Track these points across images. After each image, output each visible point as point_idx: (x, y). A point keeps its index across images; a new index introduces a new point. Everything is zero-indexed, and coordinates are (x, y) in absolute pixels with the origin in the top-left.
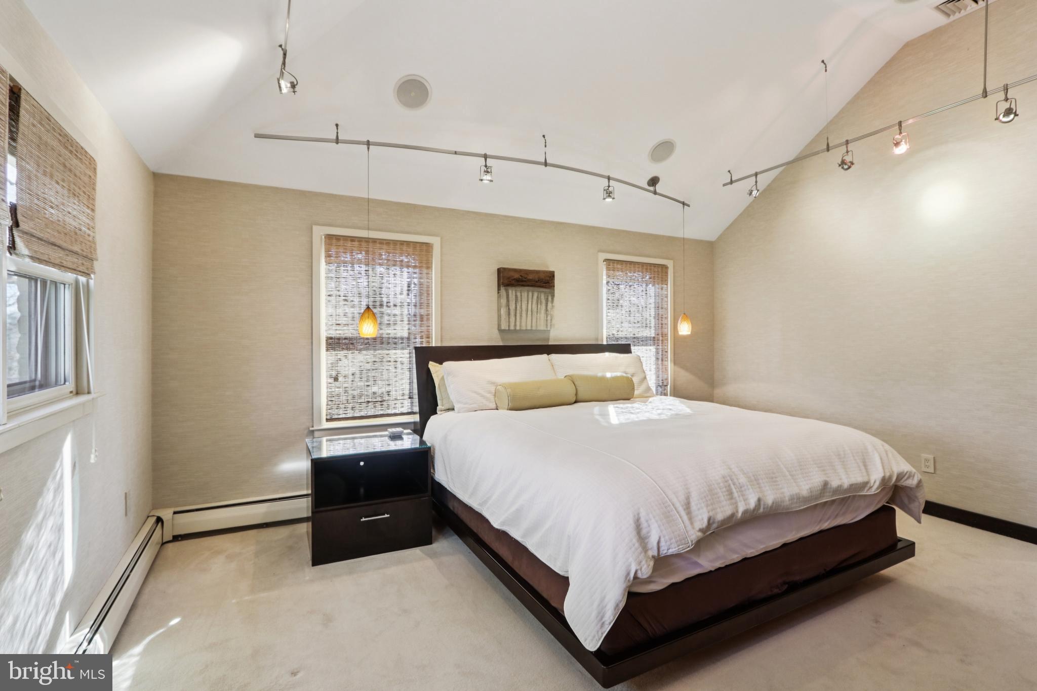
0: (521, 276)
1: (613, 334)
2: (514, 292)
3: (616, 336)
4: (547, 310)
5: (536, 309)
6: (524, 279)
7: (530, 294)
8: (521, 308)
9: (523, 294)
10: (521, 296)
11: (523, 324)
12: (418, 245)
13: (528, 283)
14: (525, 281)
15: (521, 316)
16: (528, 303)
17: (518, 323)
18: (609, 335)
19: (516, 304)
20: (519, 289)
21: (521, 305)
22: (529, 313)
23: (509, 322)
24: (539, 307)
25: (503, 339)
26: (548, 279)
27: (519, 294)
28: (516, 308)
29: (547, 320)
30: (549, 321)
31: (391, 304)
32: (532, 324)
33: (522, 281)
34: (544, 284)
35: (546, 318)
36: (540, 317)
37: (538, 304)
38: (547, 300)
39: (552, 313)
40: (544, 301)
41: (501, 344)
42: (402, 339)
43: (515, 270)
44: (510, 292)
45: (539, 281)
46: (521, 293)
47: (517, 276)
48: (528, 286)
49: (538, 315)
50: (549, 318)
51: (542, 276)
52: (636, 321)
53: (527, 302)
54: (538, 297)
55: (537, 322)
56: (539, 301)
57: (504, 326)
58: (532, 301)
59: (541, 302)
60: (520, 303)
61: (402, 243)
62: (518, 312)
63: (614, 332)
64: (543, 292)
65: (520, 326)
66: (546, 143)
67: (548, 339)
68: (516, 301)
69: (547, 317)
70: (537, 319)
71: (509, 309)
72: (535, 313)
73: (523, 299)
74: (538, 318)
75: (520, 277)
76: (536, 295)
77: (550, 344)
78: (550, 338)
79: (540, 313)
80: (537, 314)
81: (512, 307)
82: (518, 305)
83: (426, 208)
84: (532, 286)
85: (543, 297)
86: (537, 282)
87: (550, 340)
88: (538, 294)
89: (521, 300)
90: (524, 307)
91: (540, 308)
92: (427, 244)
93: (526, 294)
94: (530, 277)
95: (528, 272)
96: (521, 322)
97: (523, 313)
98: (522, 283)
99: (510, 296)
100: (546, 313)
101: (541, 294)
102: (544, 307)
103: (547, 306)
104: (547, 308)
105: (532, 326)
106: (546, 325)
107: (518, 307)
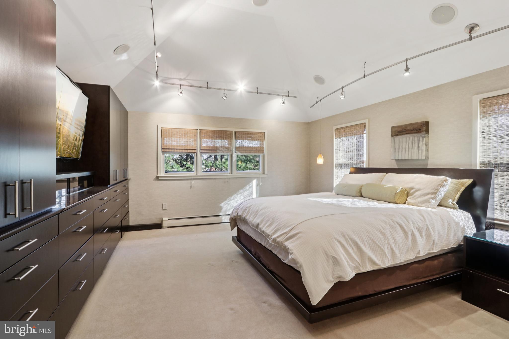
0: (402, 129)
1: (489, 161)
2: (398, 139)
4: (419, 147)
5: (411, 147)
6: (404, 130)
7: (408, 138)
8: (402, 147)
10: (402, 140)
11: (403, 156)
12: (359, 125)
13: (407, 132)
15: (402, 152)
16: (406, 144)
18: (483, 162)
21: (402, 145)
22: (407, 149)
23: (395, 155)
24: (413, 145)
25: (397, 165)
26: (420, 127)
27: (401, 140)
28: (399, 147)
29: (418, 153)
30: (420, 154)
31: (351, 151)
32: (408, 155)
33: (403, 132)
34: (417, 131)
35: (418, 152)
37: (412, 144)
38: (419, 141)
39: (422, 148)
40: (417, 142)
41: (396, 167)
42: (354, 164)
43: (399, 127)
44: (396, 139)
45: (413, 129)
46: (402, 138)
47: (399, 129)
48: (406, 134)
49: (413, 150)
50: (420, 151)
51: (415, 126)
55: (412, 154)
56: (413, 142)
57: (397, 158)
58: (409, 144)
59: (415, 142)
61: (354, 125)
62: (400, 149)
63: (491, 159)
64: (416, 136)
65: (401, 157)
67: (427, 165)
68: (399, 144)
69: (419, 151)
70: (412, 152)
71: (395, 149)
72: (410, 150)
74: (413, 152)
75: (402, 130)
76: (411, 138)
77: (428, 167)
78: (429, 164)
80: (412, 150)
81: (397, 147)
83: (364, 107)
84: (409, 133)
85: (416, 139)
86: (412, 130)
87: (428, 166)
88: (413, 138)
89: (402, 142)
90: (404, 146)
91: (414, 146)
92: (363, 124)
93: (405, 139)
94: (408, 128)
95: (406, 126)
96: (401, 155)
97: (403, 150)
98: (404, 133)
99: (396, 141)
100: (418, 148)
101: (415, 138)
102: (416, 145)
103: (419, 144)
104: (419, 146)
105: (408, 157)
106: (418, 156)
107: (400, 147)
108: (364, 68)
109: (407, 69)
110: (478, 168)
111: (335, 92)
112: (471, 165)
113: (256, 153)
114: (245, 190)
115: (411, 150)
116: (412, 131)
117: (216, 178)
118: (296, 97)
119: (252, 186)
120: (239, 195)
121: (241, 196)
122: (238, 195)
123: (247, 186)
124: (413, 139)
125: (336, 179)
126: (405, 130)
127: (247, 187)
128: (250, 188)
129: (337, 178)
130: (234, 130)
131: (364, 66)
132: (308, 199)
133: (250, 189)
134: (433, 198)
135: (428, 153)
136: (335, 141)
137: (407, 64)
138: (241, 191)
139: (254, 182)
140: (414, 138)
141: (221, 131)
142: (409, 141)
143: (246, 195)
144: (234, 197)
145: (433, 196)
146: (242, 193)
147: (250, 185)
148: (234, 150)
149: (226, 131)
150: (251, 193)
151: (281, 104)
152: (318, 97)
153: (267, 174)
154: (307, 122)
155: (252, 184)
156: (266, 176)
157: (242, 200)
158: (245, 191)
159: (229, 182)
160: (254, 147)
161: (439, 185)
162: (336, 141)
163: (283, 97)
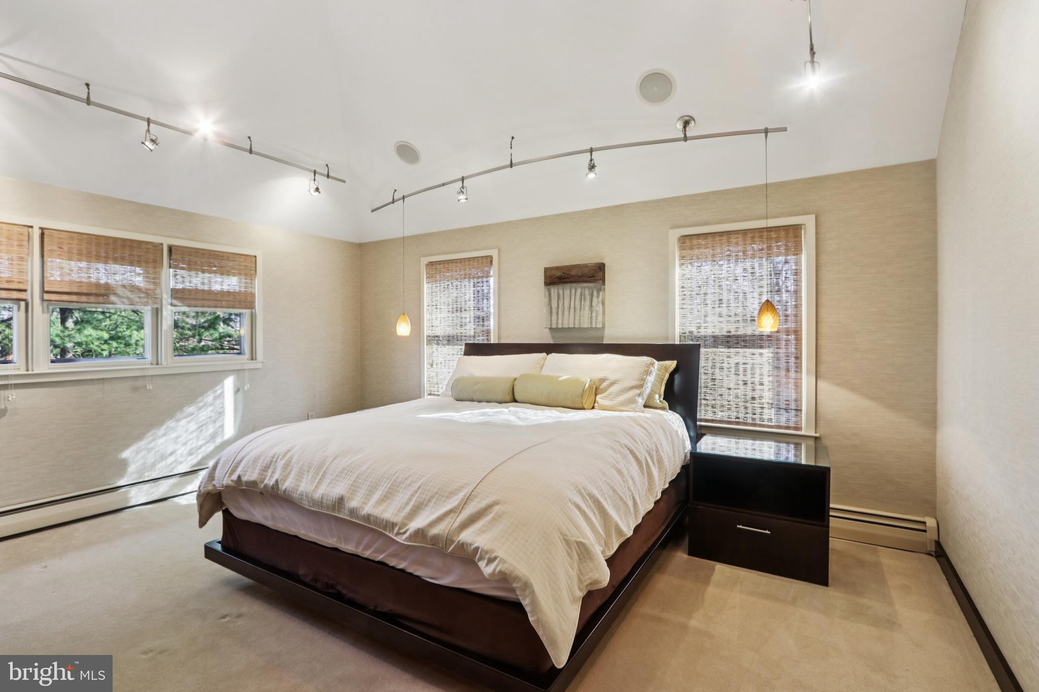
0: (563, 273)
1: (691, 332)
2: (556, 290)
3: (696, 334)
4: (591, 306)
5: (579, 305)
6: (566, 276)
7: (573, 290)
8: (563, 305)
9: (565, 291)
10: (563, 293)
11: (566, 322)
12: (480, 258)
13: (571, 280)
14: (568, 278)
15: (563, 314)
16: (570, 300)
17: (560, 321)
18: (683, 333)
19: (558, 301)
20: (561, 287)
21: (564, 303)
22: (572, 310)
23: (551, 320)
24: (582, 303)
25: (553, 338)
26: (593, 272)
27: (561, 292)
28: (558, 306)
29: (591, 317)
30: (594, 318)
31: (463, 309)
32: (574, 321)
33: (565, 278)
34: (589, 279)
35: (590, 316)
36: (583, 314)
37: (581, 300)
38: (592, 295)
39: (597, 308)
40: (588, 297)
41: (551, 342)
42: (470, 337)
43: (557, 268)
44: (552, 290)
45: (583, 276)
46: (563, 290)
47: (558, 274)
48: (571, 282)
49: (582, 312)
50: (594, 315)
51: (586, 270)
52: (732, 314)
53: (569, 300)
54: (581, 293)
55: (580, 319)
56: (583, 297)
57: (554, 326)
58: (575, 300)
59: (585, 298)
60: (562, 300)
61: (469, 259)
62: (560, 310)
63: (694, 329)
64: (587, 287)
65: (562, 324)
67: (602, 338)
68: (558, 300)
69: (591, 314)
70: (580, 316)
71: (551, 308)
73: (565, 296)
74: (582, 315)
75: (563, 274)
76: (579, 291)
77: (605, 342)
78: (605, 336)
79: (584, 309)
81: (554, 305)
82: (559, 302)
83: (489, 225)
84: (575, 282)
85: (587, 292)
86: (580, 277)
87: (604, 339)
88: (582, 290)
89: (563, 298)
90: (566, 305)
91: (584, 304)
92: (487, 257)
93: (568, 291)
94: (573, 273)
95: (570, 268)
96: (563, 321)
97: (565, 310)
98: (565, 280)
99: (552, 294)
100: (591, 310)
101: (585, 290)
102: (588, 303)
103: (591, 301)
104: (592, 304)
105: (574, 324)
106: (591, 323)
107: (560, 305)
108: (511, 148)
109: (592, 167)
110: (677, 342)
111: (443, 185)
112: (667, 339)
113: (233, 307)
114: (201, 404)
115: (579, 310)
116: (580, 279)
117: (104, 379)
118: (344, 182)
119: (223, 393)
120: (183, 422)
121: (189, 422)
122: (178, 421)
123: (209, 393)
124: (583, 292)
125: (429, 366)
126: (568, 275)
127: (209, 395)
128: (215, 398)
129: (432, 366)
130: (166, 242)
131: (511, 144)
132: (419, 416)
133: (218, 402)
134: (639, 395)
135: (604, 318)
136: (426, 287)
137: (591, 158)
138: (191, 409)
139: (229, 383)
140: (583, 291)
141: (124, 240)
142: (575, 296)
143: (203, 421)
144: (168, 427)
145: (638, 392)
146: (192, 414)
147: (216, 391)
148: (165, 296)
149: (140, 243)
150: (220, 413)
151: (309, 191)
152: (395, 190)
153: (263, 362)
154: (357, 241)
155: (223, 387)
156: (259, 366)
157: (192, 433)
158: (201, 408)
159: (149, 387)
160: (228, 292)
161: (645, 371)
162: (428, 288)
163: (315, 175)
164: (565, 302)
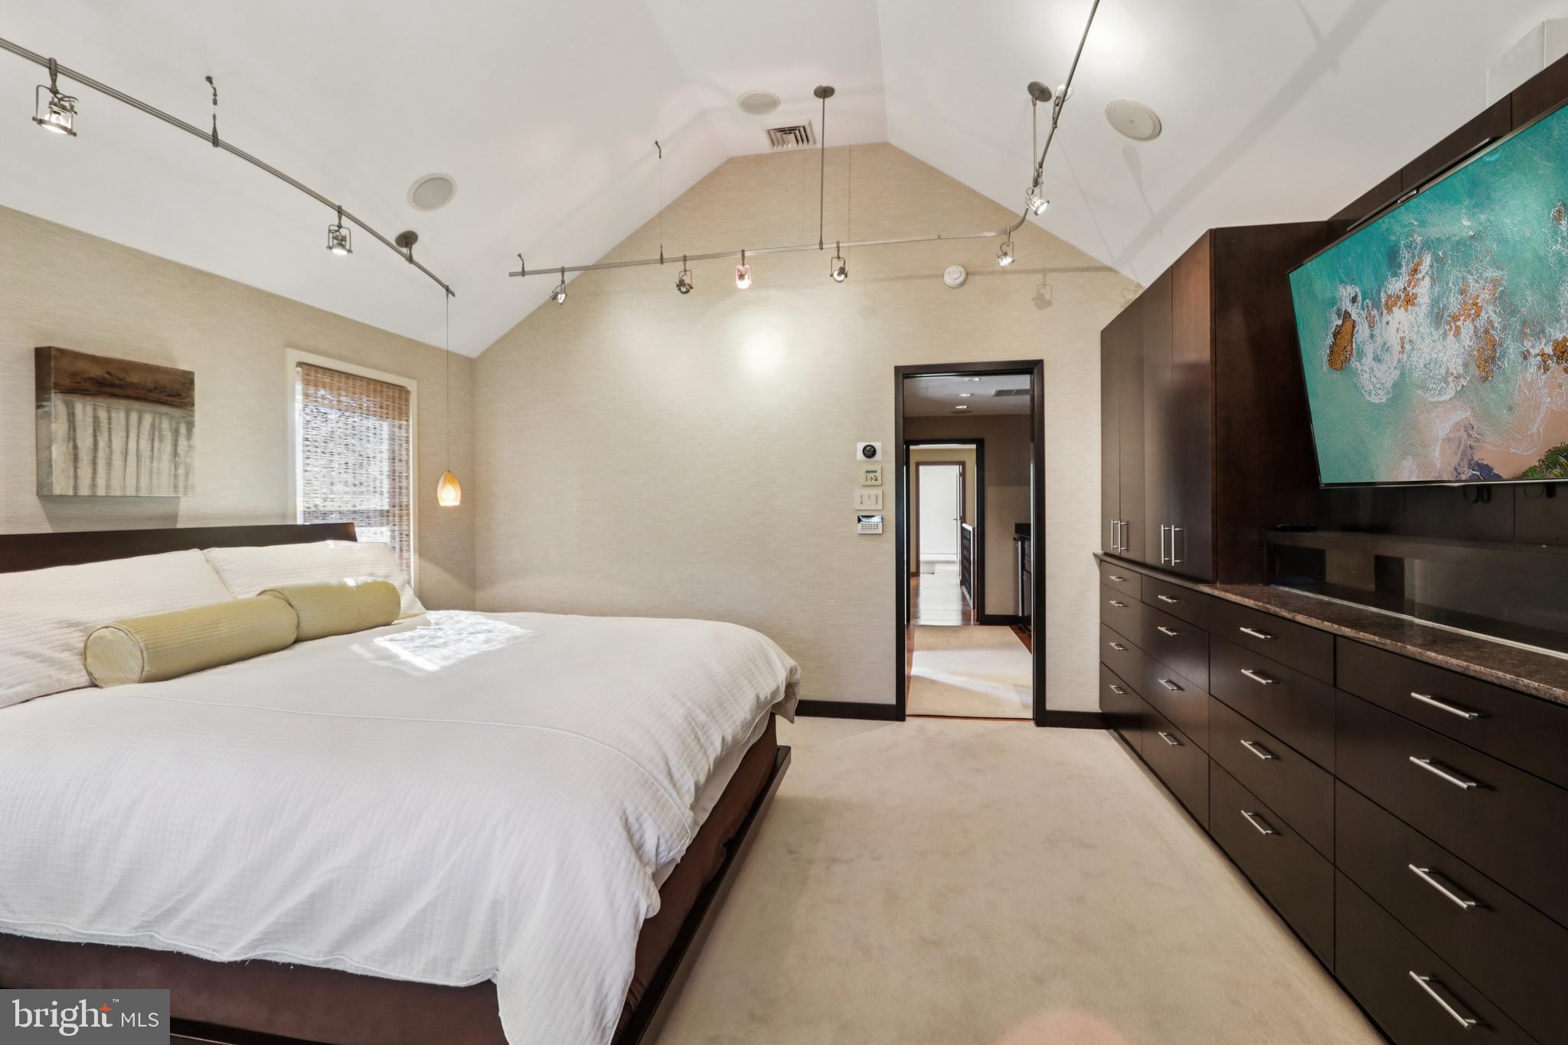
0: (108, 373)
1: (316, 506)
2: (89, 409)
3: (321, 509)
4: (175, 453)
5: (149, 449)
6: (117, 382)
7: (134, 416)
8: (110, 446)
9: (114, 415)
10: (110, 419)
11: (116, 483)
13: (130, 393)
14: (121, 387)
15: (109, 464)
16: (127, 437)
17: (101, 481)
18: (308, 508)
19: (95, 436)
20: (102, 403)
21: (110, 440)
22: (132, 458)
23: (76, 476)
24: (156, 445)
26: (180, 387)
27: (102, 414)
28: (95, 445)
29: (176, 476)
30: (181, 478)
32: (138, 483)
33: (113, 385)
34: (169, 398)
35: (173, 472)
36: (158, 469)
37: (153, 440)
38: (176, 434)
39: (188, 460)
40: (168, 436)
45: (155, 388)
46: (109, 411)
47: (96, 372)
48: (128, 397)
49: (155, 464)
50: (181, 471)
51: (164, 380)
52: (357, 483)
53: (124, 434)
54: (153, 425)
55: (151, 478)
56: (157, 433)
58: (138, 437)
59: (161, 435)
60: (106, 434)
62: (101, 454)
63: (319, 502)
64: (166, 414)
65: (108, 487)
66: (215, 95)
67: (175, 518)
68: (95, 430)
69: (176, 469)
70: (151, 472)
71: (76, 447)
72: (145, 460)
73: (114, 426)
74: (154, 470)
75: (107, 376)
76: (148, 419)
78: (180, 513)
79: (160, 460)
80: (152, 462)
81: (85, 443)
82: (99, 438)
84: (137, 399)
86: (150, 391)
87: (178, 519)
88: (154, 419)
89: (110, 429)
90: (117, 444)
91: (159, 449)
93: (122, 415)
94: (135, 378)
95: (126, 366)
96: (108, 480)
97: (114, 457)
98: (115, 391)
100: (175, 461)
101: (160, 419)
102: (168, 447)
103: (175, 445)
104: (176, 450)
105: (137, 489)
107: (102, 444)
110: (300, 522)
115: (148, 461)
116: (151, 394)
124: (157, 424)
126: (120, 380)
140: (157, 421)
142: (139, 429)
164: (113, 438)
